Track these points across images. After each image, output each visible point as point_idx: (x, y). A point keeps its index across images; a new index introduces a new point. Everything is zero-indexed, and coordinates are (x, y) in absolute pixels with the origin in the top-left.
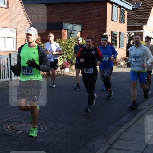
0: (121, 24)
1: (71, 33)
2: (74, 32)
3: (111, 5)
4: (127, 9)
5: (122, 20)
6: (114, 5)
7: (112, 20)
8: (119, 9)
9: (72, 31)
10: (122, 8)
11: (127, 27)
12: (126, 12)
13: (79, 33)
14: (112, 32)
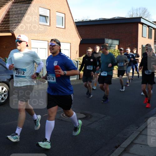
0: (149, 40)
1: (111, 46)
2: (113, 45)
3: (141, 25)
4: (154, 29)
5: (150, 37)
6: (144, 25)
7: (142, 37)
8: (148, 28)
9: (112, 45)
10: (150, 28)
11: (154, 42)
12: (153, 31)
13: (117, 47)
14: (142, 45)
